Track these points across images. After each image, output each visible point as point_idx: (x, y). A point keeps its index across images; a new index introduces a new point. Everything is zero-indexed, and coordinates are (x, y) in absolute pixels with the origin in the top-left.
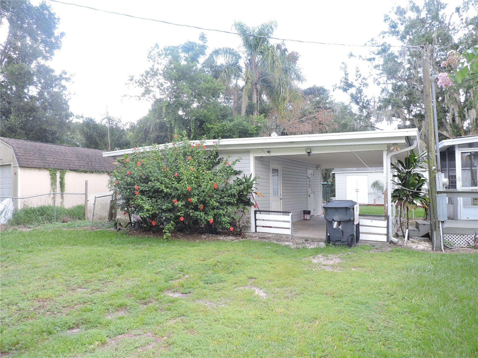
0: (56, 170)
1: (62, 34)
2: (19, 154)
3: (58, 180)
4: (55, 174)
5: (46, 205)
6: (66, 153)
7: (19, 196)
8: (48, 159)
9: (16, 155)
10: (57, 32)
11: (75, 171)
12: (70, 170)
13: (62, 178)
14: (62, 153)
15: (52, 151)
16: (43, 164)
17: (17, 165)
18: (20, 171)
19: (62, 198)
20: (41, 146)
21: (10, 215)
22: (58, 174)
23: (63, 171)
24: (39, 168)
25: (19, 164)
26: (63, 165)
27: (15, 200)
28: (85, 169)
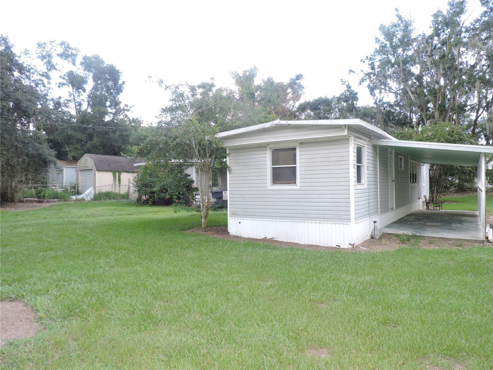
0: (116, 172)
1: (124, 83)
2: (97, 164)
3: (117, 177)
4: (115, 174)
5: (109, 191)
6: (122, 161)
7: (97, 185)
8: (112, 166)
9: (95, 164)
10: (120, 82)
11: (127, 172)
12: (124, 172)
13: (119, 176)
14: (120, 161)
15: (114, 161)
16: (109, 169)
17: (96, 170)
18: (97, 173)
19: (120, 187)
20: (108, 158)
21: (92, 197)
22: (117, 174)
23: (120, 172)
24: (107, 171)
25: (97, 169)
26: (120, 169)
27: (95, 188)
28: (132, 171)
